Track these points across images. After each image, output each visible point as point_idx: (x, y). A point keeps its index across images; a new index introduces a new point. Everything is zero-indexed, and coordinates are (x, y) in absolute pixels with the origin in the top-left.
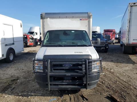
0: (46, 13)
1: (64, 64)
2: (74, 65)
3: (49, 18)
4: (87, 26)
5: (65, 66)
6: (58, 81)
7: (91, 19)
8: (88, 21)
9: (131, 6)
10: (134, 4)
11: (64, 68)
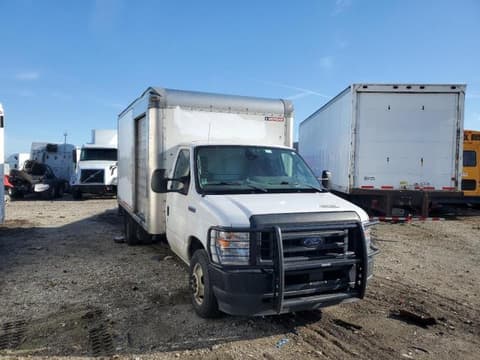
0: (167, 90)
1: (305, 239)
2: (328, 240)
3: (178, 108)
4: (283, 137)
5: (308, 243)
6: (294, 287)
7: (292, 119)
8: (284, 123)
9: (358, 92)
10: (365, 87)
11: (307, 249)
